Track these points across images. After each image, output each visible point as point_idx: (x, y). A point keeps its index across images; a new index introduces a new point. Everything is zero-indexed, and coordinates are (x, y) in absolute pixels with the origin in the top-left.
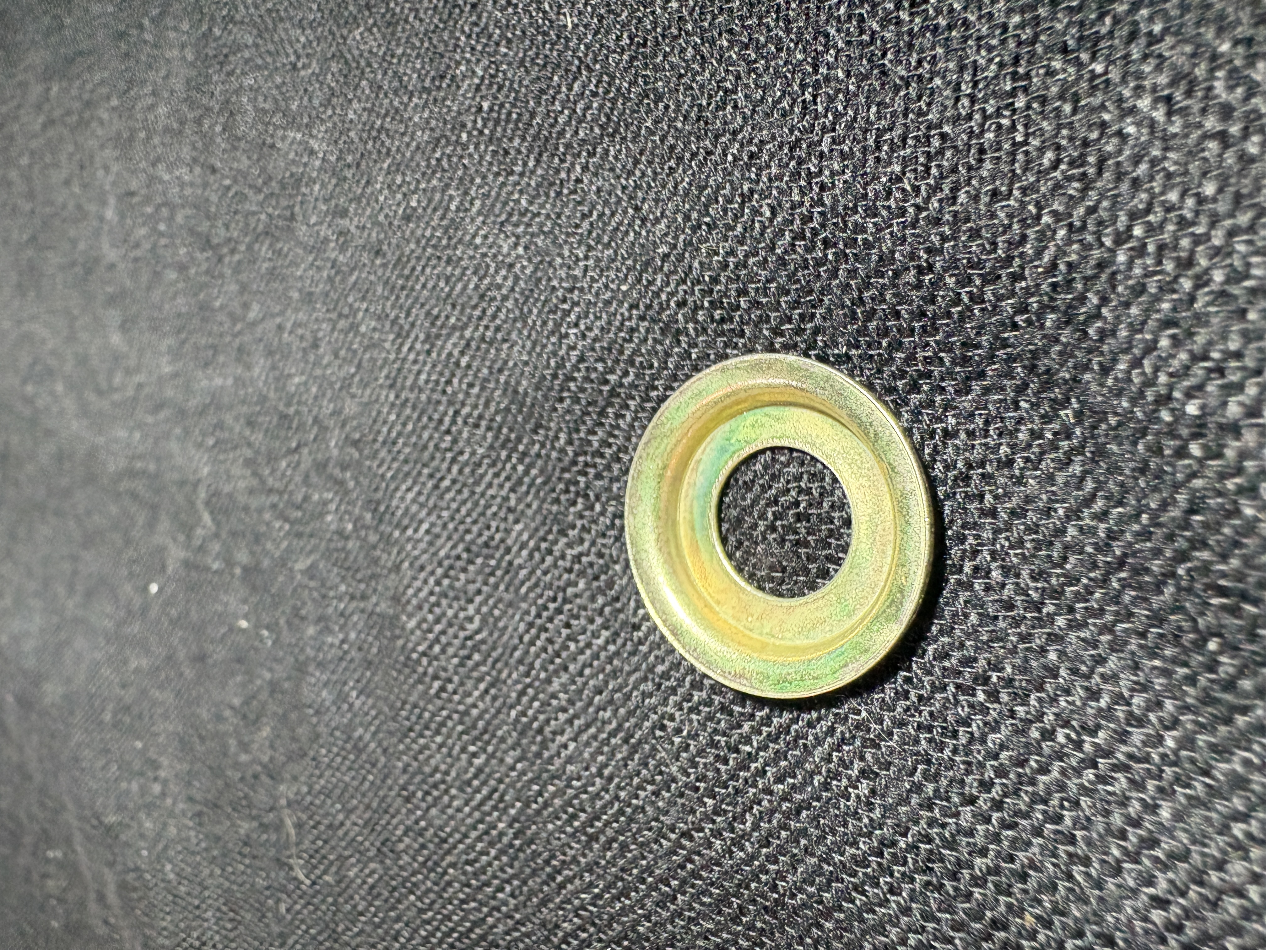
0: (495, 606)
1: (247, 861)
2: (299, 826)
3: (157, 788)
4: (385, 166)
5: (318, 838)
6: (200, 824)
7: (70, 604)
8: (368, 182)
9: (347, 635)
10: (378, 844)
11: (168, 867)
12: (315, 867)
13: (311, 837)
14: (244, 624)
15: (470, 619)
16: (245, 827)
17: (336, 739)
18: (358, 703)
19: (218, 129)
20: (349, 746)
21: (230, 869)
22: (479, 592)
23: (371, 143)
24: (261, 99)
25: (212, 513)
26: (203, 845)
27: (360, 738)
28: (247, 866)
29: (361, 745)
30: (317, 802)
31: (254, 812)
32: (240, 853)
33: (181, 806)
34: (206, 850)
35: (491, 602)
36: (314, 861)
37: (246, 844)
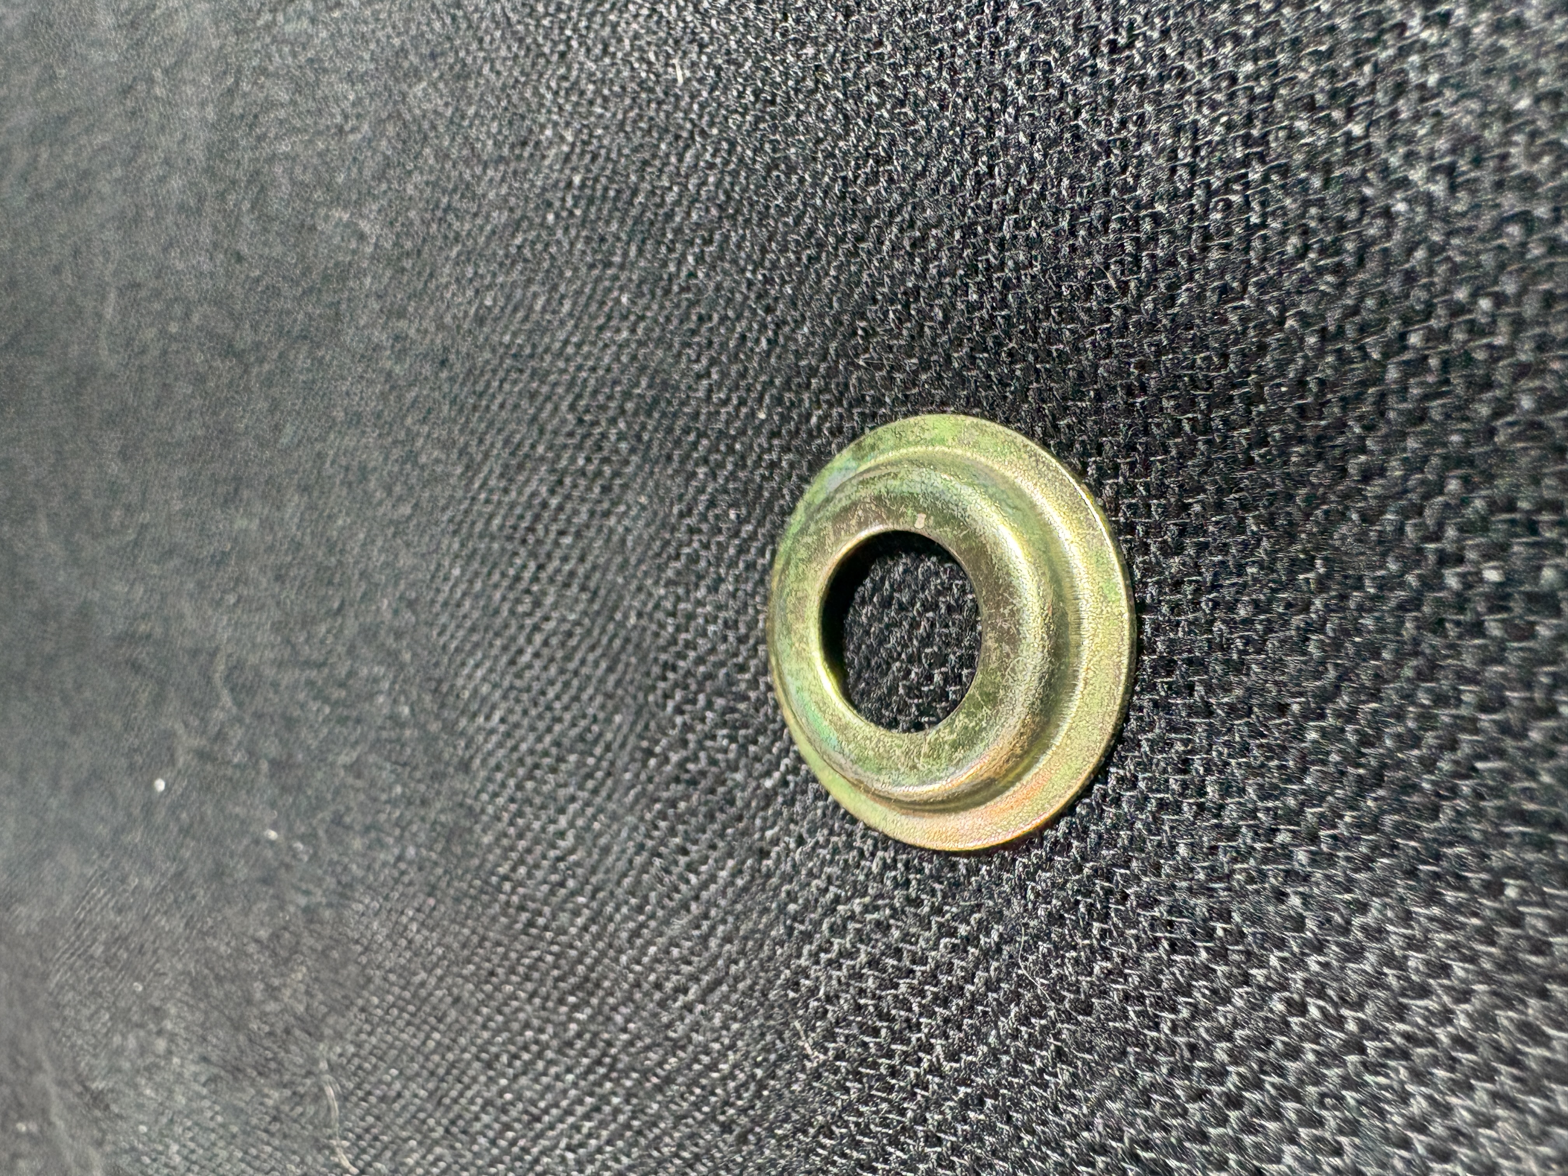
0: (594, 818)
1: (276, 1142)
2: (344, 1098)
3: (161, 1045)
4: (454, 253)
5: (368, 1112)
6: (215, 1092)
7: (54, 803)
8: (431, 275)
9: (404, 849)
10: (445, 1121)
11: (175, 1148)
12: (364, 1151)
13: (358, 1112)
14: (273, 835)
15: (562, 834)
16: (275, 1096)
17: (392, 984)
18: (419, 939)
19: (246, 206)
20: (407, 995)
21: (253, 1151)
22: (573, 799)
23: (435, 226)
24: (298, 170)
25: (232, 690)
26: (219, 1119)
27: (423, 984)
28: (276, 1149)
29: (423, 992)
30: (367, 1066)
31: (287, 1078)
32: (266, 1131)
33: (193, 1068)
34: (223, 1126)
35: (590, 811)
36: (363, 1144)
37: (275, 1119)
